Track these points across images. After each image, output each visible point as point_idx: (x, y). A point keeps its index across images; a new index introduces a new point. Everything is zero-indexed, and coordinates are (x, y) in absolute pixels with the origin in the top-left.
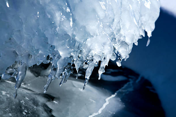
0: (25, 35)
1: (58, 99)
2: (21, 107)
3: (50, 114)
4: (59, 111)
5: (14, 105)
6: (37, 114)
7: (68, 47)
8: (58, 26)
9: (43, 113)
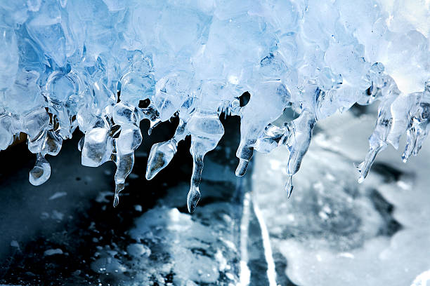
0: (307, 45)
1: (411, 176)
2: (315, 199)
3: (389, 218)
4: (412, 209)
5: (299, 194)
6: (354, 217)
7: (419, 67)
8: (390, 14)
9: (369, 214)
